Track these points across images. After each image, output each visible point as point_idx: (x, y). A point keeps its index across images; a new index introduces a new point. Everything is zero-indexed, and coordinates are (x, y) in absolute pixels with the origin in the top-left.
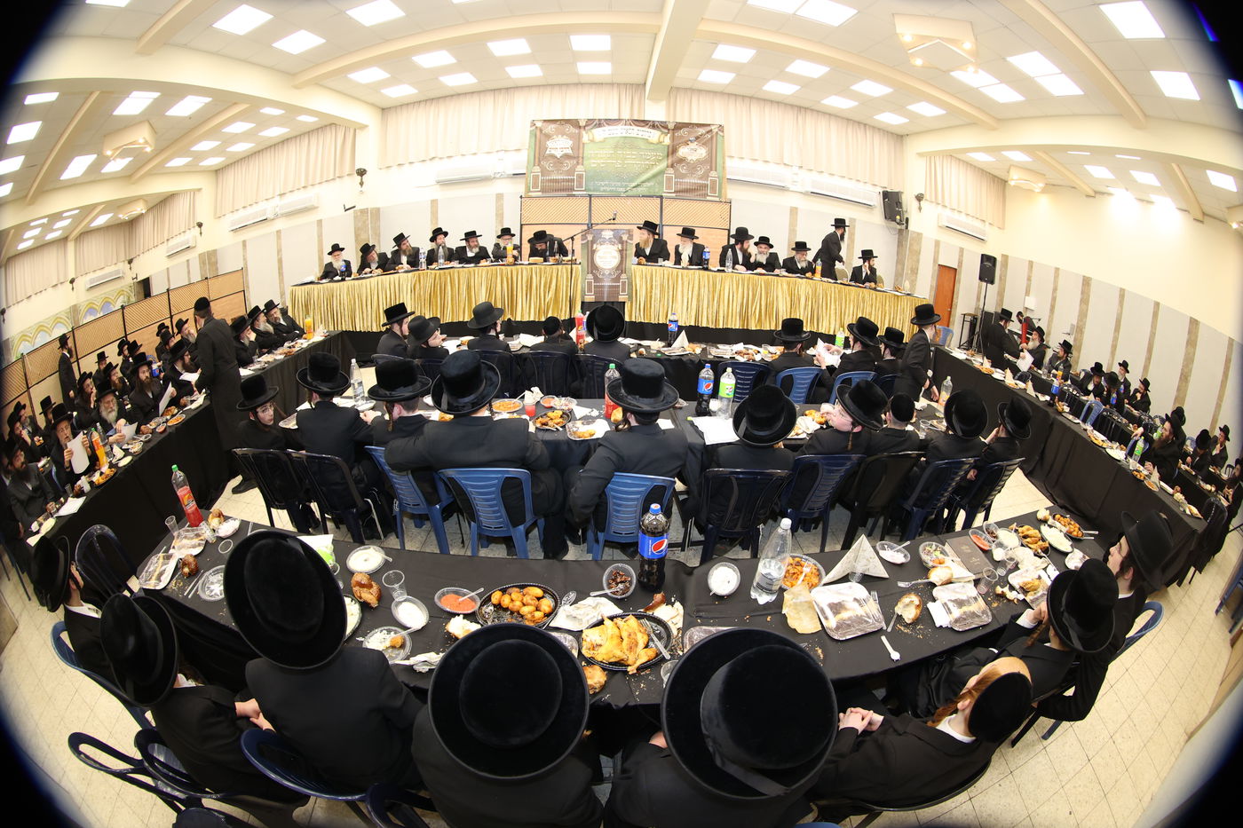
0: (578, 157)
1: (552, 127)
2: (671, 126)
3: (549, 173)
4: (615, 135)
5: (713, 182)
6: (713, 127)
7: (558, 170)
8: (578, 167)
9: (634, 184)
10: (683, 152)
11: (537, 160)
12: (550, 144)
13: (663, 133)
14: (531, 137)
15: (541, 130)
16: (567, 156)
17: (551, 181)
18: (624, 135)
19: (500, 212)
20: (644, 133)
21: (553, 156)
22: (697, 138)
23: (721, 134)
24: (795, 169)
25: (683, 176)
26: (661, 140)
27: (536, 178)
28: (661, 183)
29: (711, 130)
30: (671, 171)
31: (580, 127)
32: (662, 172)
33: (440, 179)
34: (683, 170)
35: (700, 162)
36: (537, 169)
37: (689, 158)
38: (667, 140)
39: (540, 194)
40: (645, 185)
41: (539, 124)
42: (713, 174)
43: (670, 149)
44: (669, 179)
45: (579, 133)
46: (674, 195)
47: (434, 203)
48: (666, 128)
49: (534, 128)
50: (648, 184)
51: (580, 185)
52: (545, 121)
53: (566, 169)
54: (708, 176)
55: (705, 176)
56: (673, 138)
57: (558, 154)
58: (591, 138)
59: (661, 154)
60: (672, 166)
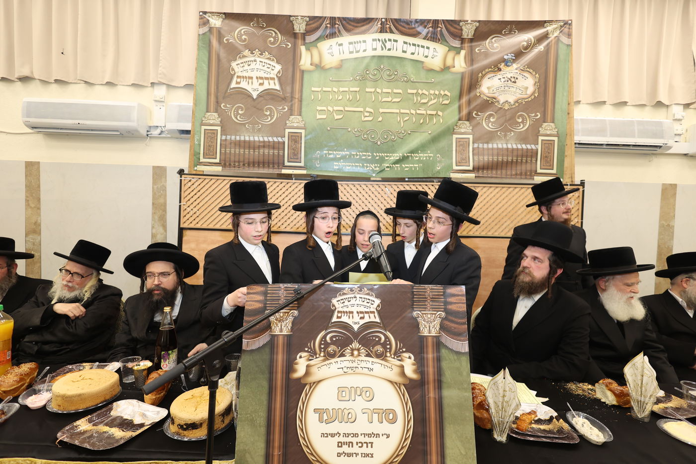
0: (292, 97)
1: (242, 30)
2: (468, 32)
3: (237, 128)
4: (361, 54)
5: (548, 145)
6: (550, 28)
7: (254, 123)
8: (292, 117)
9: (396, 156)
10: (489, 86)
11: (213, 98)
12: (237, 67)
13: (451, 48)
14: (199, 49)
15: (220, 37)
16: (268, 96)
17: (239, 144)
18: (379, 52)
19: (161, 201)
20: (411, 49)
21: (244, 94)
22: (519, 54)
23: (564, 39)
24: (678, 111)
25: (490, 137)
26: (449, 62)
27: (211, 136)
28: (447, 153)
29: (545, 36)
30: (466, 127)
31: (295, 35)
32: (450, 131)
33: (34, 120)
34: (488, 124)
35: (525, 106)
36: (213, 118)
37: (502, 99)
38: (460, 63)
39: (218, 169)
40: (416, 157)
41: (216, 22)
42: (548, 128)
43: (466, 81)
44: (462, 145)
45: (295, 47)
46: (472, 175)
47: (32, 168)
48: (457, 35)
49: (206, 29)
50: (422, 156)
51: (295, 156)
52: (228, 16)
53: (269, 121)
54: (537, 134)
55: (533, 133)
56: (471, 59)
57: (254, 89)
58: (316, 60)
59: (449, 93)
60: (469, 117)
